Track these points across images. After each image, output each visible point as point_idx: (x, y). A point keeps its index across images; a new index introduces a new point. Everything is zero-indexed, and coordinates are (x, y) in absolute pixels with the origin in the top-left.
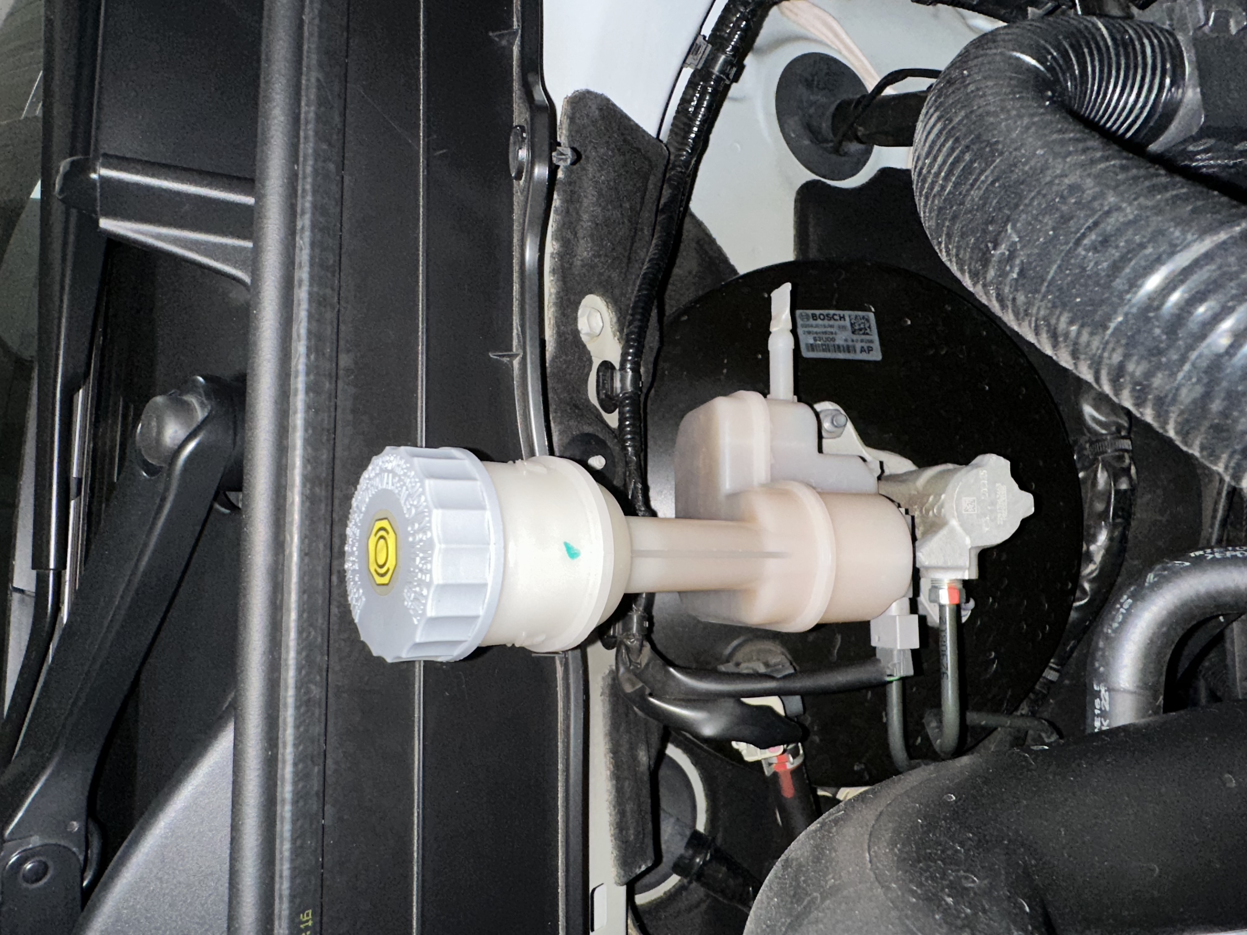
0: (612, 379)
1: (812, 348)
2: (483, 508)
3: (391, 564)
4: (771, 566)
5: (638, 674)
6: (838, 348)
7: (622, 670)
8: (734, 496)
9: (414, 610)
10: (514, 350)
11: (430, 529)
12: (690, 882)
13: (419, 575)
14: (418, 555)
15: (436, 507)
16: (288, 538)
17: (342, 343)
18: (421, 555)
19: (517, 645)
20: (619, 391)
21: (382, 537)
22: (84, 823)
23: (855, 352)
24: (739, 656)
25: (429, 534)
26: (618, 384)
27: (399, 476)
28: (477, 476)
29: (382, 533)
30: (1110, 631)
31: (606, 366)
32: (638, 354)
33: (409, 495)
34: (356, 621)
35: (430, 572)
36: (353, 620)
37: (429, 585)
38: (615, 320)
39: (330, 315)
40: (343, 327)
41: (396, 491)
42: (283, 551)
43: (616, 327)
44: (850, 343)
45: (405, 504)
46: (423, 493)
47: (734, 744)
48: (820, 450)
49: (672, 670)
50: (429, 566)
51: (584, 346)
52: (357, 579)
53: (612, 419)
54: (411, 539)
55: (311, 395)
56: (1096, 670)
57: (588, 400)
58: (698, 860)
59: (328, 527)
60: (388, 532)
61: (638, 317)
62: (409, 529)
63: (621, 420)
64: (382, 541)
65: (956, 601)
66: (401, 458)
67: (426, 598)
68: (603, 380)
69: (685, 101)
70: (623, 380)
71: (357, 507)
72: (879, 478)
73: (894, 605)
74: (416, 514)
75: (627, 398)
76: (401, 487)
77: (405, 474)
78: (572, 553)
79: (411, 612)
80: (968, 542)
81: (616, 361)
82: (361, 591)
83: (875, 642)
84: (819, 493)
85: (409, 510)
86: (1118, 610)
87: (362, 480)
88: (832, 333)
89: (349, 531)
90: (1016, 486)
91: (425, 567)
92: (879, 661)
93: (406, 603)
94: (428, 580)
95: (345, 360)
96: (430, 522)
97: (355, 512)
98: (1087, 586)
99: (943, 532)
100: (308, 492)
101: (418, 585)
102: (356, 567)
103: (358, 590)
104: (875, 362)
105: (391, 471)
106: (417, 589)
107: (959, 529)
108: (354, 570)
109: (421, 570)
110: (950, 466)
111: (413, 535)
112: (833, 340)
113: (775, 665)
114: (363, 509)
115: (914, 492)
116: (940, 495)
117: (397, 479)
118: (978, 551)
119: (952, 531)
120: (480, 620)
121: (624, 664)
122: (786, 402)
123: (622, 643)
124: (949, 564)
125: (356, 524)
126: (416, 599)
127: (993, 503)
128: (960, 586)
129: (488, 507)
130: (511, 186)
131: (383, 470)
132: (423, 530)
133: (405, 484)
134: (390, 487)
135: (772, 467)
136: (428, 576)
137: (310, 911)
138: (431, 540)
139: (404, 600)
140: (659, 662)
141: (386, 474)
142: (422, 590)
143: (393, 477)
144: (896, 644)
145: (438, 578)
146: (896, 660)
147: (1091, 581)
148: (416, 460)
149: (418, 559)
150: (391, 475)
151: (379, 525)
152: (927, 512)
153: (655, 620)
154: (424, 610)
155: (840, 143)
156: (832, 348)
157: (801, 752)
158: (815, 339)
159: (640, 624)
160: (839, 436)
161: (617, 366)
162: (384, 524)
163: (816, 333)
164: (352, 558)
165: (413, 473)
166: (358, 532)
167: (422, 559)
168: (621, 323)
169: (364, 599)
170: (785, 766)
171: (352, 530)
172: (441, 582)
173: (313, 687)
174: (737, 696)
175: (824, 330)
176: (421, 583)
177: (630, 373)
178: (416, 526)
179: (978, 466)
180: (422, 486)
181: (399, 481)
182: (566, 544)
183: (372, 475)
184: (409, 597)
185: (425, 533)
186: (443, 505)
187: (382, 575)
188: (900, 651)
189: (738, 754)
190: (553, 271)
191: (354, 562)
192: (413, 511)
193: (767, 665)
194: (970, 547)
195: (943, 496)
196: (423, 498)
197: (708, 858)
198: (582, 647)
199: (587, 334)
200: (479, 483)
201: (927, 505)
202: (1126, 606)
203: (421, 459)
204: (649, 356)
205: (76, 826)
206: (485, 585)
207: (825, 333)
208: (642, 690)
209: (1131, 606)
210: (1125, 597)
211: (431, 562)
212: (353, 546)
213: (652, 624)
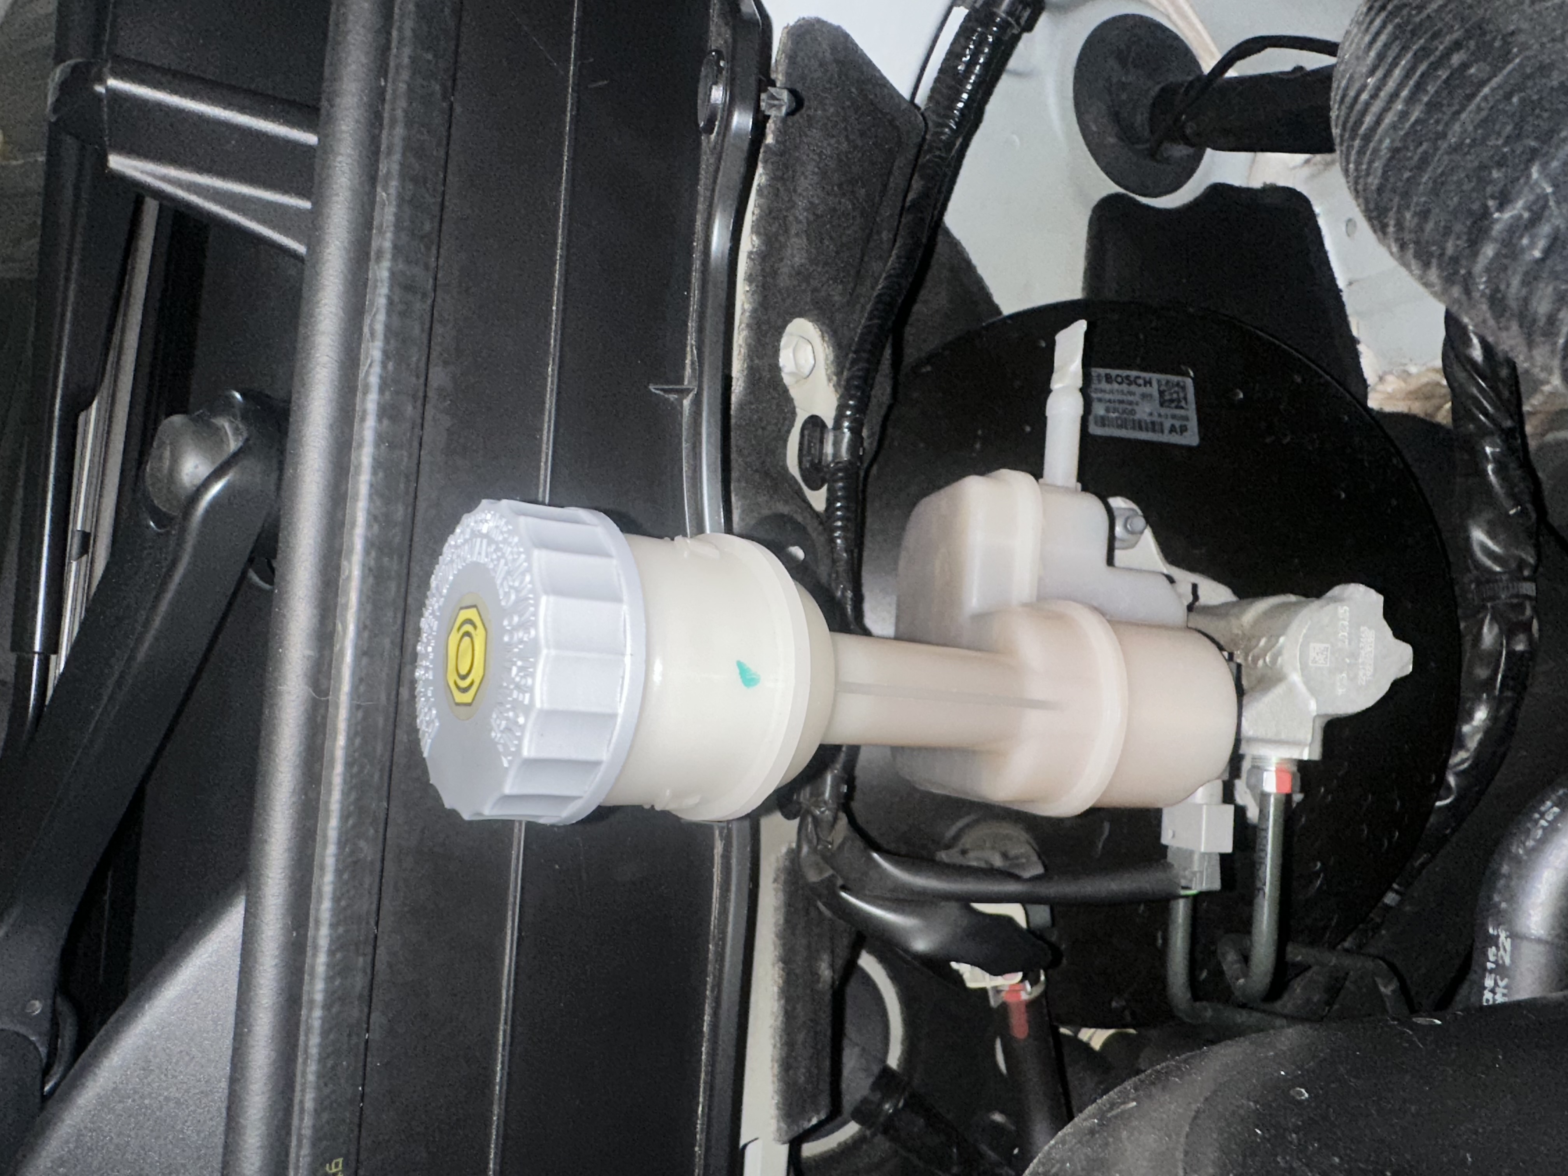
0: (822, 442)
1: (1103, 422)
2: (618, 600)
3: (476, 675)
4: (1034, 720)
5: (828, 858)
6: (1139, 425)
7: (805, 849)
8: (982, 618)
9: (505, 745)
10: (686, 383)
11: (535, 624)
12: (874, 1135)
13: (515, 694)
14: (514, 664)
15: (546, 593)
16: (339, 627)
17: (436, 350)
18: (519, 663)
19: (658, 808)
20: (830, 458)
21: (467, 634)
22: (49, 1002)
23: (1162, 432)
24: (967, 841)
25: (533, 632)
26: (829, 449)
27: (497, 543)
28: (613, 551)
29: (468, 628)
30: (1521, 851)
31: (814, 423)
32: (862, 408)
33: (509, 573)
34: (425, 755)
35: (531, 690)
36: (421, 753)
37: (527, 710)
38: (831, 357)
39: (420, 307)
40: (438, 329)
41: (491, 566)
42: (331, 646)
43: (832, 369)
44: (1155, 418)
45: (502, 584)
46: (529, 570)
47: (954, 965)
48: (1110, 561)
49: (875, 855)
50: (530, 681)
51: (786, 391)
52: (430, 694)
53: (818, 499)
54: (506, 639)
55: (386, 422)
56: (1496, 906)
57: (785, 469)
58: (887, 1106)
59: (400, 615)
60: (475, 627)
61: (864, 355)
62: (506, 623)
63: (830, 501)
64: (467, 639)
65: (1287, 789)
66: (502, 517)
67: (522, 728)
68: (810, 442)
69: (953, 55)
70: (837, 444)
71: (437, 588)
72: (1190, 608)
73: (1201, 790)
74: (518, 601)
75: (840, 470)
76: (498, 559)
77: (505, 541)
78: (747, 677)
79: (500, 748)
80: (1313, 707)
81: (828, 418)
82: (434, 712)
83: (1166, 838)
84: (1109, 621)
85: (507, 594)
86: (1536, 822)
87: (445, 549)
88: (1131, 403)
89: (424, 623)
90: (1388, 632)
91: (523, 682)
92: (1170, 866)
93: (493, 734)
94: (526, 702)
95: (439, 376)
96: (535, 614)
97: (434, 596)
98: (1452, 780)
99: (1278, 691)
100: (372, 563)
101: (513, 709)
102: (430, 676)
103: (430, 710)
104: (1189, 448)
105: (486, 536)
106: (511, 714)
107: (1302, 688)
108: (427, 680)
109: (518, 687)
110: (1292, 598)
111: (511, 632)
112: (1132, 412)
113: (1017, 857)
114: (445, 591)
115: (1236, 631)
116: (1278, 637)
117: (493, 547)
118: (1326, 720)
119: (1292, 688)
120: (603, 768)
121: (810, 842)
122: (1066, 490)
123: (808, 812)
124: (1283, 737)
125: (433, 614)
126: (508, 729)
127: (1354, 655)
128: (1295, 769)
129: (625, 597)
130: (699, 144)
131: (476, 534)
132: (525, 626)
133: (503, 556)
134: (483, 560)
135: (1040, 579)
136: (527, 696)
137: (340, 1160)
138: (536, 640)
139: (491, 730)
140: (859, 844)
141: (479, 540)
142: (517, 716)
143: (489, 545)
144: (1200, 843)
145: (541, 698)
146: (1196, 868)
147: (1458, 775)
148: (522, 519)
149: (514, 670)
150: (485, 541)
151: (464, 615)
152: (1255, 660)
153: (858, 782)
154: (519, 747)
155: (1160, 143)
156: (1130, 425)
157: (1043, 978)
158: (1107, 410)
159: (835, 786)
160: (1133, 546)
161: (830, 424)
162: (471, 614)
163: (1110, 401)
164: (424, 663)
165: (516, 539)
166: (435, 625)
167: (520, 669)
168: (840, 364)
169: (437, 724)
170: (1019, 996)
171: (429, 623)
172: (546, 706)
173: (362, 844)
174: (965, 901)
175: (1120, 397)
176: (517, 706)
177: (847, 434)
178: (516, 619)
179: (1336, 600)
180: (528, 559)
181: (495, 551)
182: (740, 664)
183: (460, 541)
184: (499, 726)
185: (527, 631)
186: (557, 590)
187: (465, 690)
188: (1203, 855)
189: (958, 978)
190: (750, 279)
191: (427, 668)
192: (513, 597)
193: (1005, 856)
194: (1315, 714)
195: (1282, 640)
196: (528, 578)
197: (901, 1104)
198: (753, 819)
199: (791, 374)
200: (614, 562)
201: (1256, 651)
202: (1550, 817)
203: (530, 520)
204: (874, 417)
205: (37, 1007)
206: (614, 716)
207: (1121, 402)
208: (831, 880)
209: (1557, 818)
210: (1549, 803)
211: (533, 675)
212: (428, 644)
213: (852, 787)
